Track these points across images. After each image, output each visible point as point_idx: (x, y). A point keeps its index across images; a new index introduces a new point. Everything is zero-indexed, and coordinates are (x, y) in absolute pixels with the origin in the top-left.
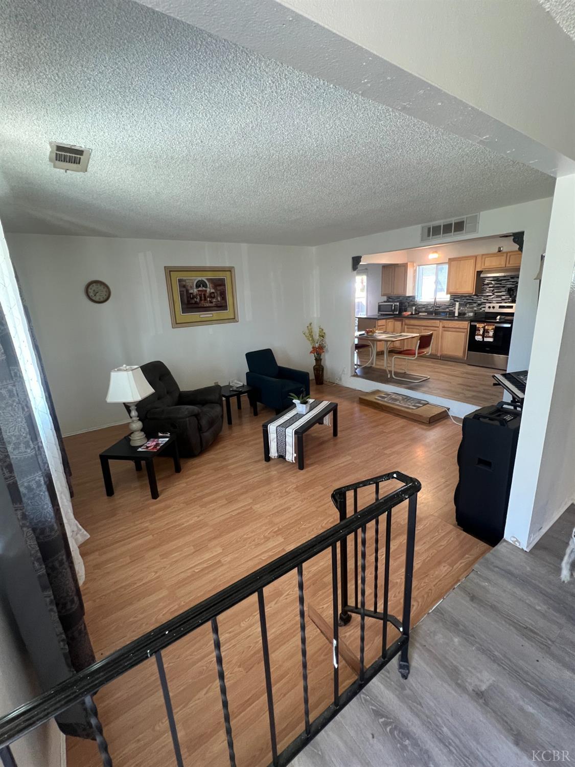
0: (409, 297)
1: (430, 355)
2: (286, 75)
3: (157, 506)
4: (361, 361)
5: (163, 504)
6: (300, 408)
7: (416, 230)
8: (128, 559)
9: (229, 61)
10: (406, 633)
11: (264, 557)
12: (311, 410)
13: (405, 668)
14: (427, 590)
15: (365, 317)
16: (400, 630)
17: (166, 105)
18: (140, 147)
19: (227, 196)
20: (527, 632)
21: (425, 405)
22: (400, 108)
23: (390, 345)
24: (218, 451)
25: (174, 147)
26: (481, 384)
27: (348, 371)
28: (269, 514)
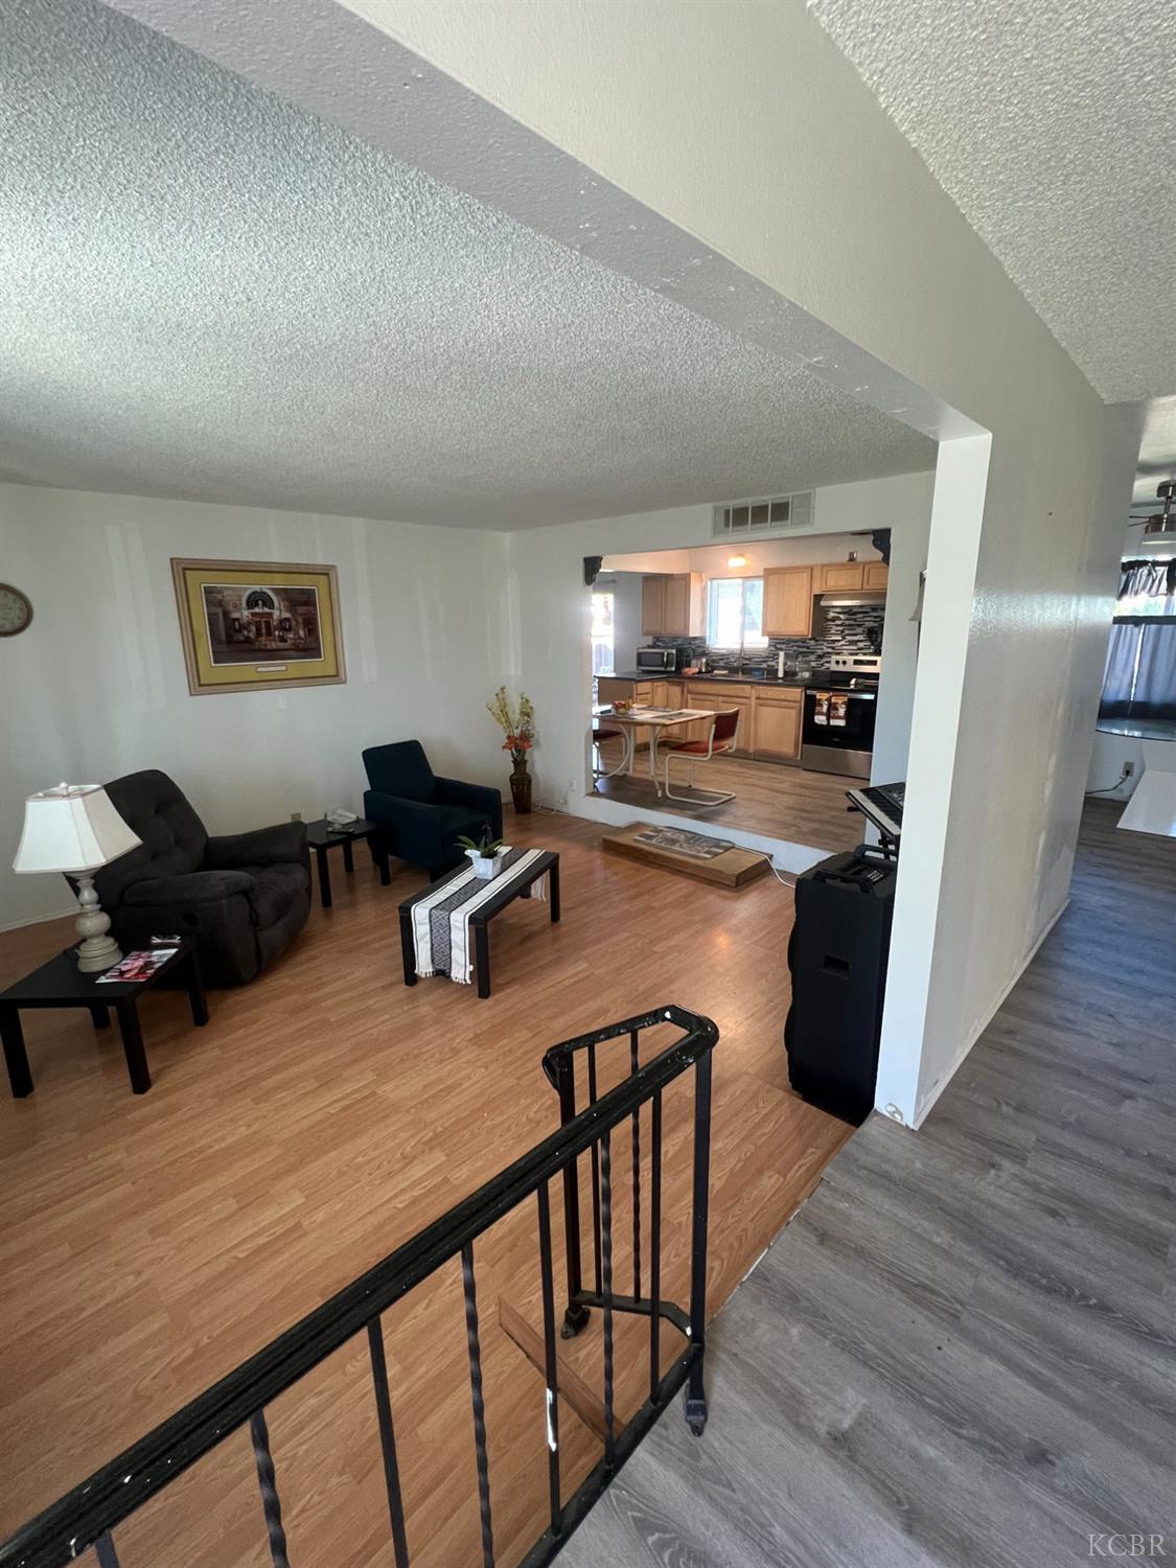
0: (695, 638)
1: (737, 750)
2: (430, 186)
3: (147, 1110)
4: (605, 765)
5: (159, 1105)
6: (481, 866)
7: (704, 513)
8: (65, 1251)
9: (302, 138)
10: (698, 1337)
11: (401, 1202)
12: (504, 869)
13: (698, 1410)
14: (738, 1232)
15: (613, 675)
16: (685, 1333)
17: (159, 210)
18: (98, 293)
19: (315, 417)
20: (919, 1293)
21: (727, 849)
22: (658, 287)
23: (661, 733)
24: (300, 969)
25: (182, 302)
26: (827, 807)
27: (580, 784)
28: (411, 1104)
